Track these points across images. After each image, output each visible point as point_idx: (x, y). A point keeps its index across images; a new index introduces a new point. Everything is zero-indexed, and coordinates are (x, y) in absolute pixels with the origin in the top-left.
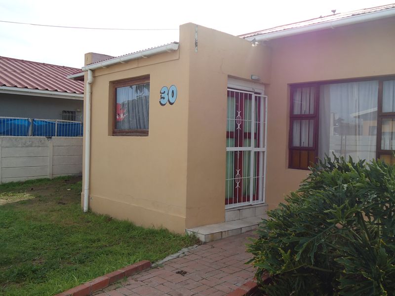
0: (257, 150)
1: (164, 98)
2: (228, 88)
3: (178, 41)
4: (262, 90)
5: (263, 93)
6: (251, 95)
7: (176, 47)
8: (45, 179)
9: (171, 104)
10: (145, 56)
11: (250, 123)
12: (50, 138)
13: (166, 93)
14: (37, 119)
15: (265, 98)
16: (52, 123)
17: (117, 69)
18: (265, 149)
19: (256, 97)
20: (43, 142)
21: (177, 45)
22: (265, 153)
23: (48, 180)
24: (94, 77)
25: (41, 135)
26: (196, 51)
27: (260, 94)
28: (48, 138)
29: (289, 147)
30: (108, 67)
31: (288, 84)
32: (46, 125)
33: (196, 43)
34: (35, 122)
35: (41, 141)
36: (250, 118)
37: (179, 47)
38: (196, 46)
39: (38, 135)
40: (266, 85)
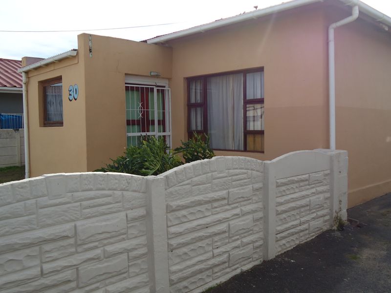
0: (162, 134)
1: (71, 95)
2: (126, 84)
3: (77, 49)
4: (166, 83)
5: (167, 86)
6: (153, 88)
7: (75, 53)
8: (15, 167)
9: (75, 99)
10: (56, 61)
11: (153, 112)
12: (18, 130)
13: (72, 91)
14: (4, 114)
15: (169, 90)
16: (19, 117)
17: (42, 71)
18: (170, 133)
19: (158, 90)
20: (10, 134)
21: (76, 52)
22: (171, 136)
23: (17, 167)
24: (28, 78)
25: (9, 128)
26: (91, 56)
27: (164, 87)
28: (15, 130)
29: (188, 131)
30: (36, 69)
31: (184, 78)
32: (13, 119)
33: (90, 49)
34: (3, 117)
35: (8, 133)
36: (153, 108)
37: (77, 53)
38: (90, 51)
39: (5, 128)
40: (169, 79)
